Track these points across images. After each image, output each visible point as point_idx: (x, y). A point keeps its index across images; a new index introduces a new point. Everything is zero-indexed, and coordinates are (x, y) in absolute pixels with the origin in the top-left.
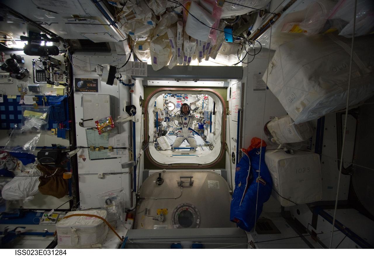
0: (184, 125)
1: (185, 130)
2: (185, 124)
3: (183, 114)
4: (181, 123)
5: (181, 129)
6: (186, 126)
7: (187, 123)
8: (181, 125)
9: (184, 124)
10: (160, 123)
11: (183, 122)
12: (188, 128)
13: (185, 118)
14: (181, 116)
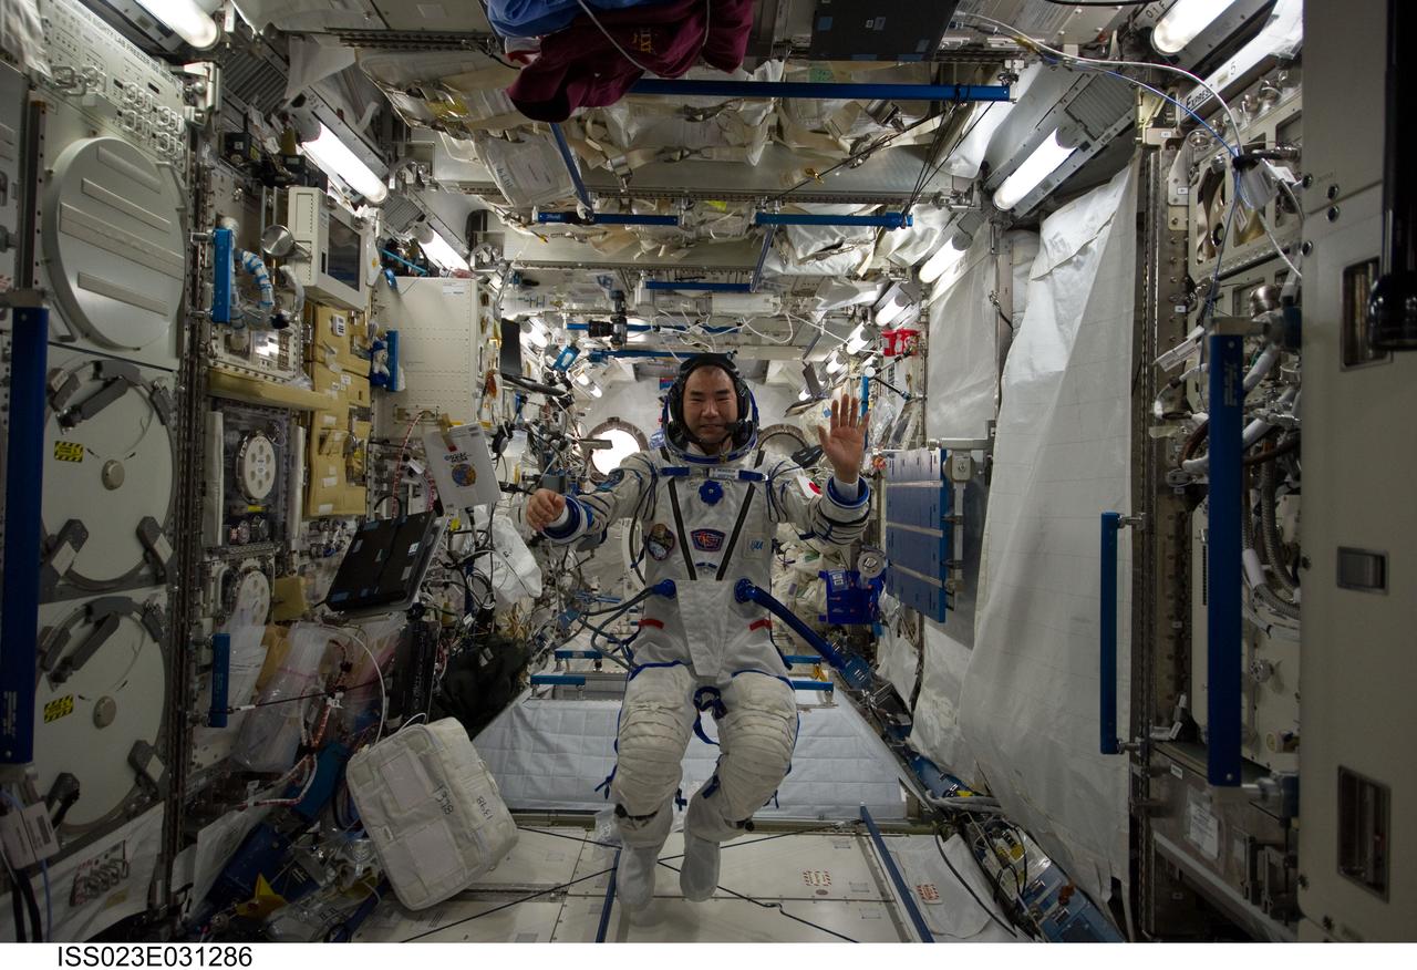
0: (699, 557)
1: (705, 596)
2: (709, 540)
3: (692, 449)
4: (669, 535)
5: (667, 590)
6: (715, 558)
7: (722, 535)
8: (669, 549)
9: (699, 546)
10: (409, 560)
11: (688, 529)
12: (727, 586)
13: (711, 484)
14: (665, 472)
